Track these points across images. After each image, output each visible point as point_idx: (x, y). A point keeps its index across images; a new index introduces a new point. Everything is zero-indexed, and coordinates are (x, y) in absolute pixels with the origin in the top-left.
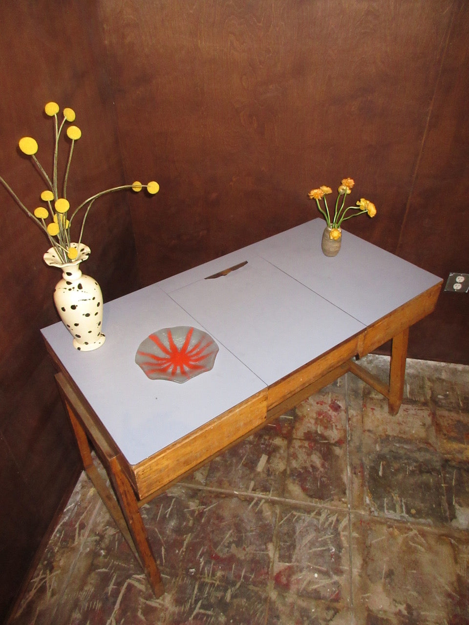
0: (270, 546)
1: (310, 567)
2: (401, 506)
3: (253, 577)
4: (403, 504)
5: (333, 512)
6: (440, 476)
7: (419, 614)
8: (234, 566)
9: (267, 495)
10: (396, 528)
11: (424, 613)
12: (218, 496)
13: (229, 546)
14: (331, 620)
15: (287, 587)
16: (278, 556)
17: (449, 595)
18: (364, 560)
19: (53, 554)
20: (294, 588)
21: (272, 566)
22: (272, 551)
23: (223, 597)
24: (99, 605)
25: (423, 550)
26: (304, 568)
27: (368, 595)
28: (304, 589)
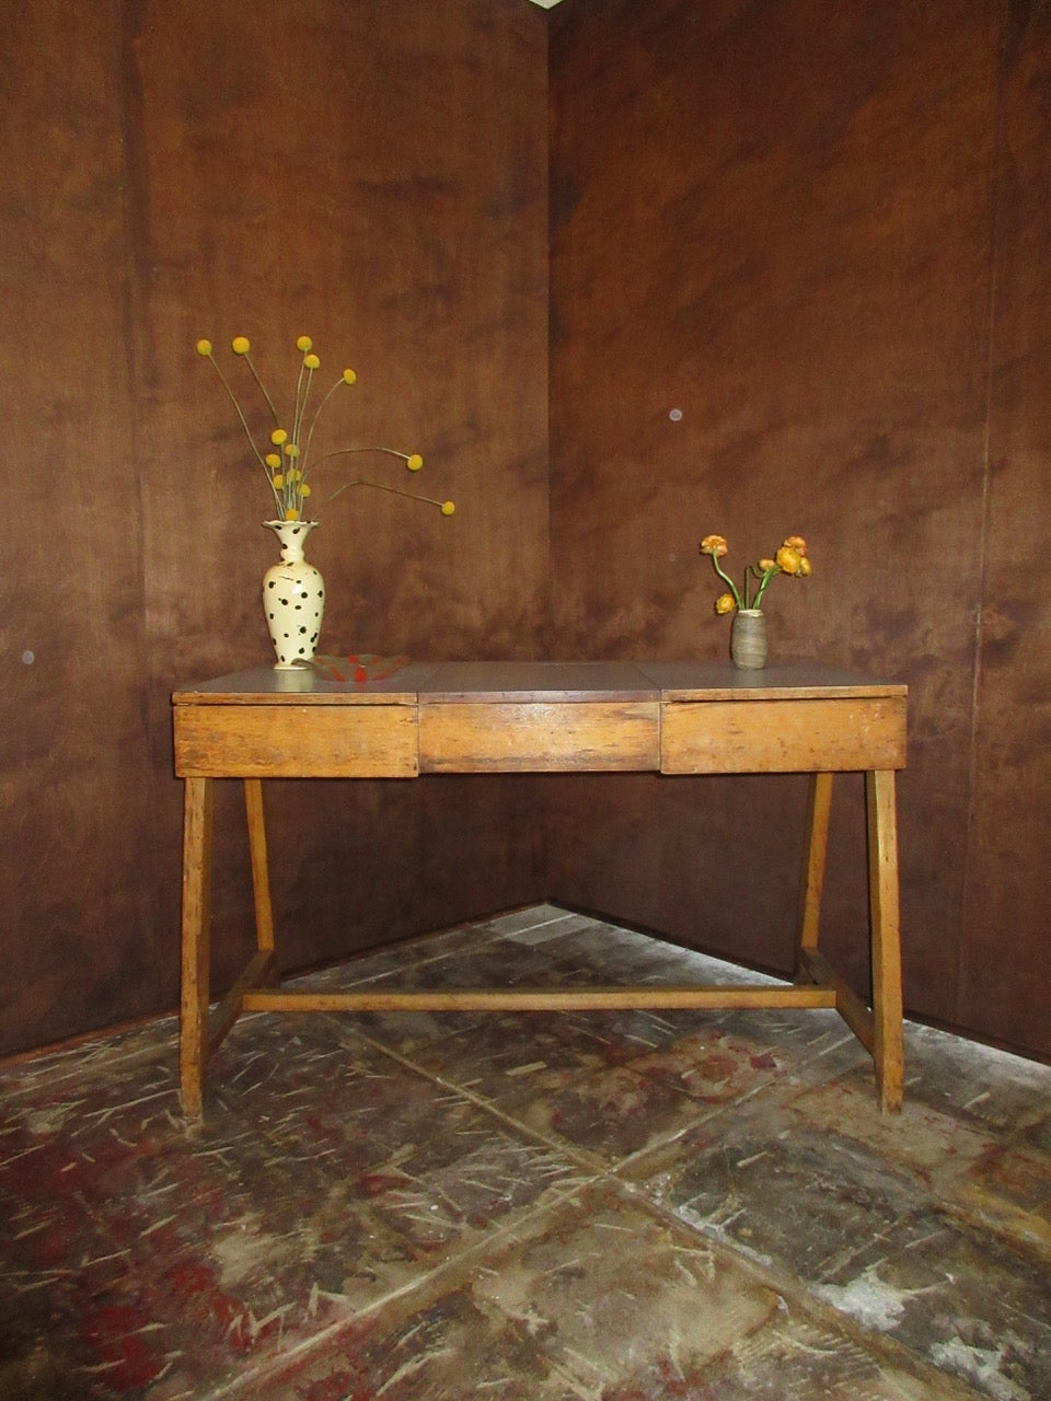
0: (408, 1148)
1: (439, 1194)
2: (727, 1216)
3: (335, 1161)
4: (737, 1214)
5: (569, 1161)
6: (887, 1221)
7: (557, 1347)
8: (326, 1140)
9: (483, 1099)
10: (672, 1232)
11: (570, 1351)
12: (407, 1071)
13: (347, 1122)
14: (385, 1262)
15: (369, 1194)
16: (404, 1161)
17: (665, 1364)
18: (546, 1234)
19: (136, 1034)
20: (377, 1201)
21: (381, 1166)
22: (404, 1152)
23: (264, 1159)
24: (116, 1092)
25: (693, 1281)
26: (426, 1190)
27: (495, 1273)
28: (393, 1212)
